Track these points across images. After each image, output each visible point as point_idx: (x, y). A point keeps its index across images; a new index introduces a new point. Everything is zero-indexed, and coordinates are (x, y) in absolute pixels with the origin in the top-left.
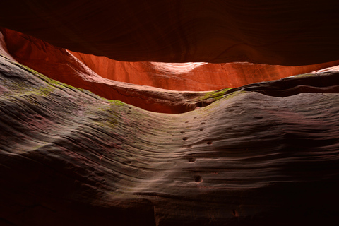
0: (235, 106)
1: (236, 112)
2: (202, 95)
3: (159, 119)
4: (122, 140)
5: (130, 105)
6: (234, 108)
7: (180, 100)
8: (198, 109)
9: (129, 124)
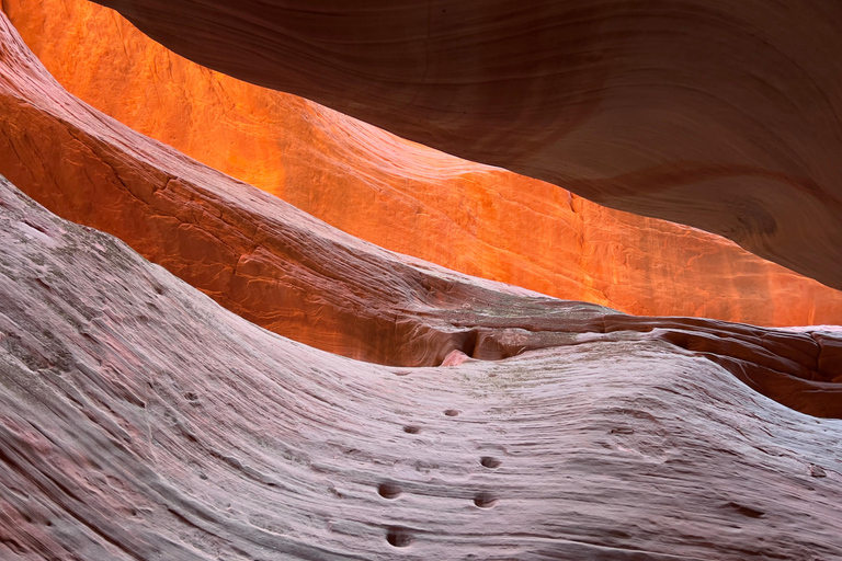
0: (636, 410)
1: (645, 447)
2: (482, 298)
3: (284, 381)
4: (61, 490)
5: (160, 273)
6: (630, 422)
7: (391, 297)
8: (460, 364)
9: (130, 383)
